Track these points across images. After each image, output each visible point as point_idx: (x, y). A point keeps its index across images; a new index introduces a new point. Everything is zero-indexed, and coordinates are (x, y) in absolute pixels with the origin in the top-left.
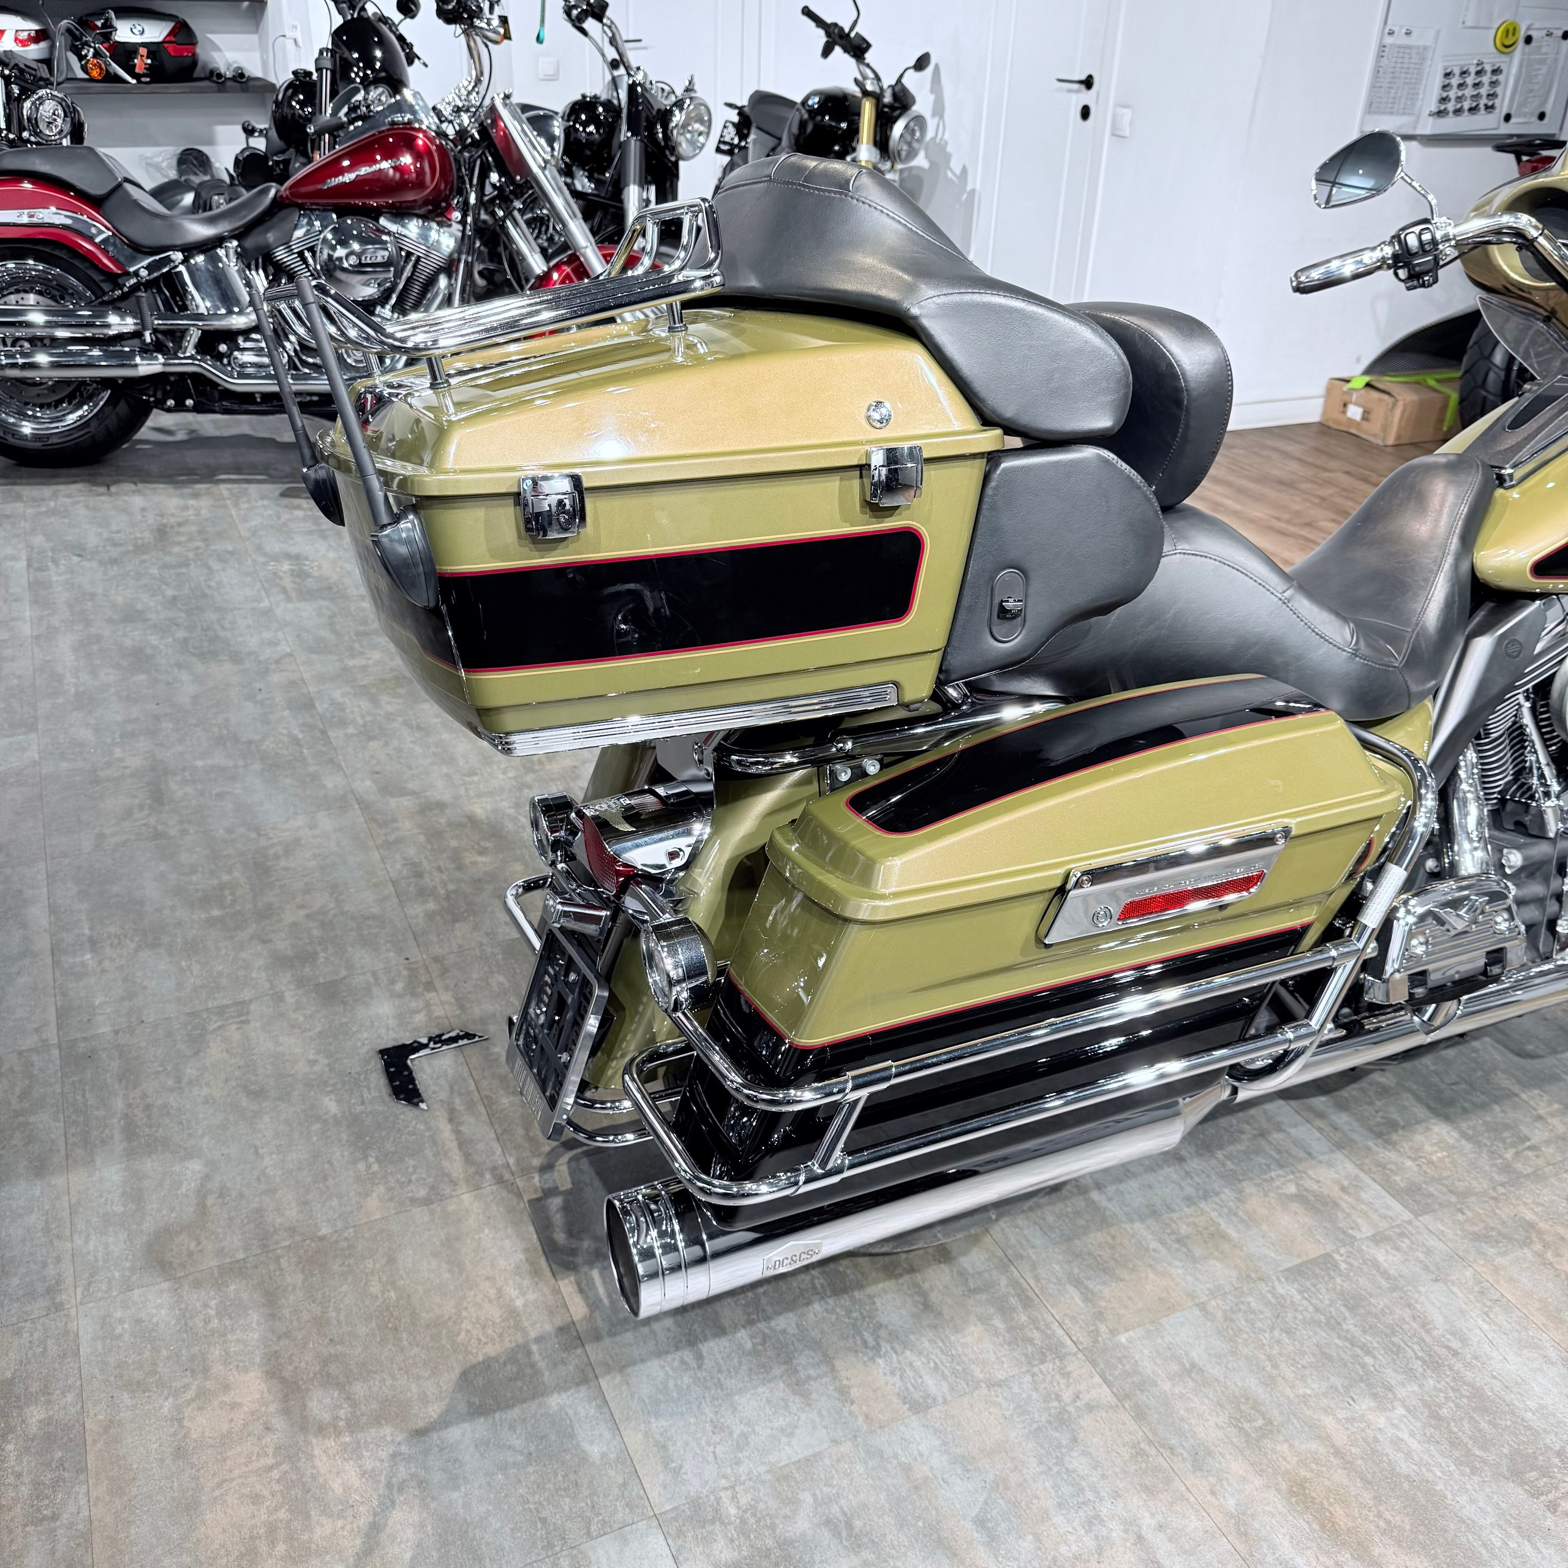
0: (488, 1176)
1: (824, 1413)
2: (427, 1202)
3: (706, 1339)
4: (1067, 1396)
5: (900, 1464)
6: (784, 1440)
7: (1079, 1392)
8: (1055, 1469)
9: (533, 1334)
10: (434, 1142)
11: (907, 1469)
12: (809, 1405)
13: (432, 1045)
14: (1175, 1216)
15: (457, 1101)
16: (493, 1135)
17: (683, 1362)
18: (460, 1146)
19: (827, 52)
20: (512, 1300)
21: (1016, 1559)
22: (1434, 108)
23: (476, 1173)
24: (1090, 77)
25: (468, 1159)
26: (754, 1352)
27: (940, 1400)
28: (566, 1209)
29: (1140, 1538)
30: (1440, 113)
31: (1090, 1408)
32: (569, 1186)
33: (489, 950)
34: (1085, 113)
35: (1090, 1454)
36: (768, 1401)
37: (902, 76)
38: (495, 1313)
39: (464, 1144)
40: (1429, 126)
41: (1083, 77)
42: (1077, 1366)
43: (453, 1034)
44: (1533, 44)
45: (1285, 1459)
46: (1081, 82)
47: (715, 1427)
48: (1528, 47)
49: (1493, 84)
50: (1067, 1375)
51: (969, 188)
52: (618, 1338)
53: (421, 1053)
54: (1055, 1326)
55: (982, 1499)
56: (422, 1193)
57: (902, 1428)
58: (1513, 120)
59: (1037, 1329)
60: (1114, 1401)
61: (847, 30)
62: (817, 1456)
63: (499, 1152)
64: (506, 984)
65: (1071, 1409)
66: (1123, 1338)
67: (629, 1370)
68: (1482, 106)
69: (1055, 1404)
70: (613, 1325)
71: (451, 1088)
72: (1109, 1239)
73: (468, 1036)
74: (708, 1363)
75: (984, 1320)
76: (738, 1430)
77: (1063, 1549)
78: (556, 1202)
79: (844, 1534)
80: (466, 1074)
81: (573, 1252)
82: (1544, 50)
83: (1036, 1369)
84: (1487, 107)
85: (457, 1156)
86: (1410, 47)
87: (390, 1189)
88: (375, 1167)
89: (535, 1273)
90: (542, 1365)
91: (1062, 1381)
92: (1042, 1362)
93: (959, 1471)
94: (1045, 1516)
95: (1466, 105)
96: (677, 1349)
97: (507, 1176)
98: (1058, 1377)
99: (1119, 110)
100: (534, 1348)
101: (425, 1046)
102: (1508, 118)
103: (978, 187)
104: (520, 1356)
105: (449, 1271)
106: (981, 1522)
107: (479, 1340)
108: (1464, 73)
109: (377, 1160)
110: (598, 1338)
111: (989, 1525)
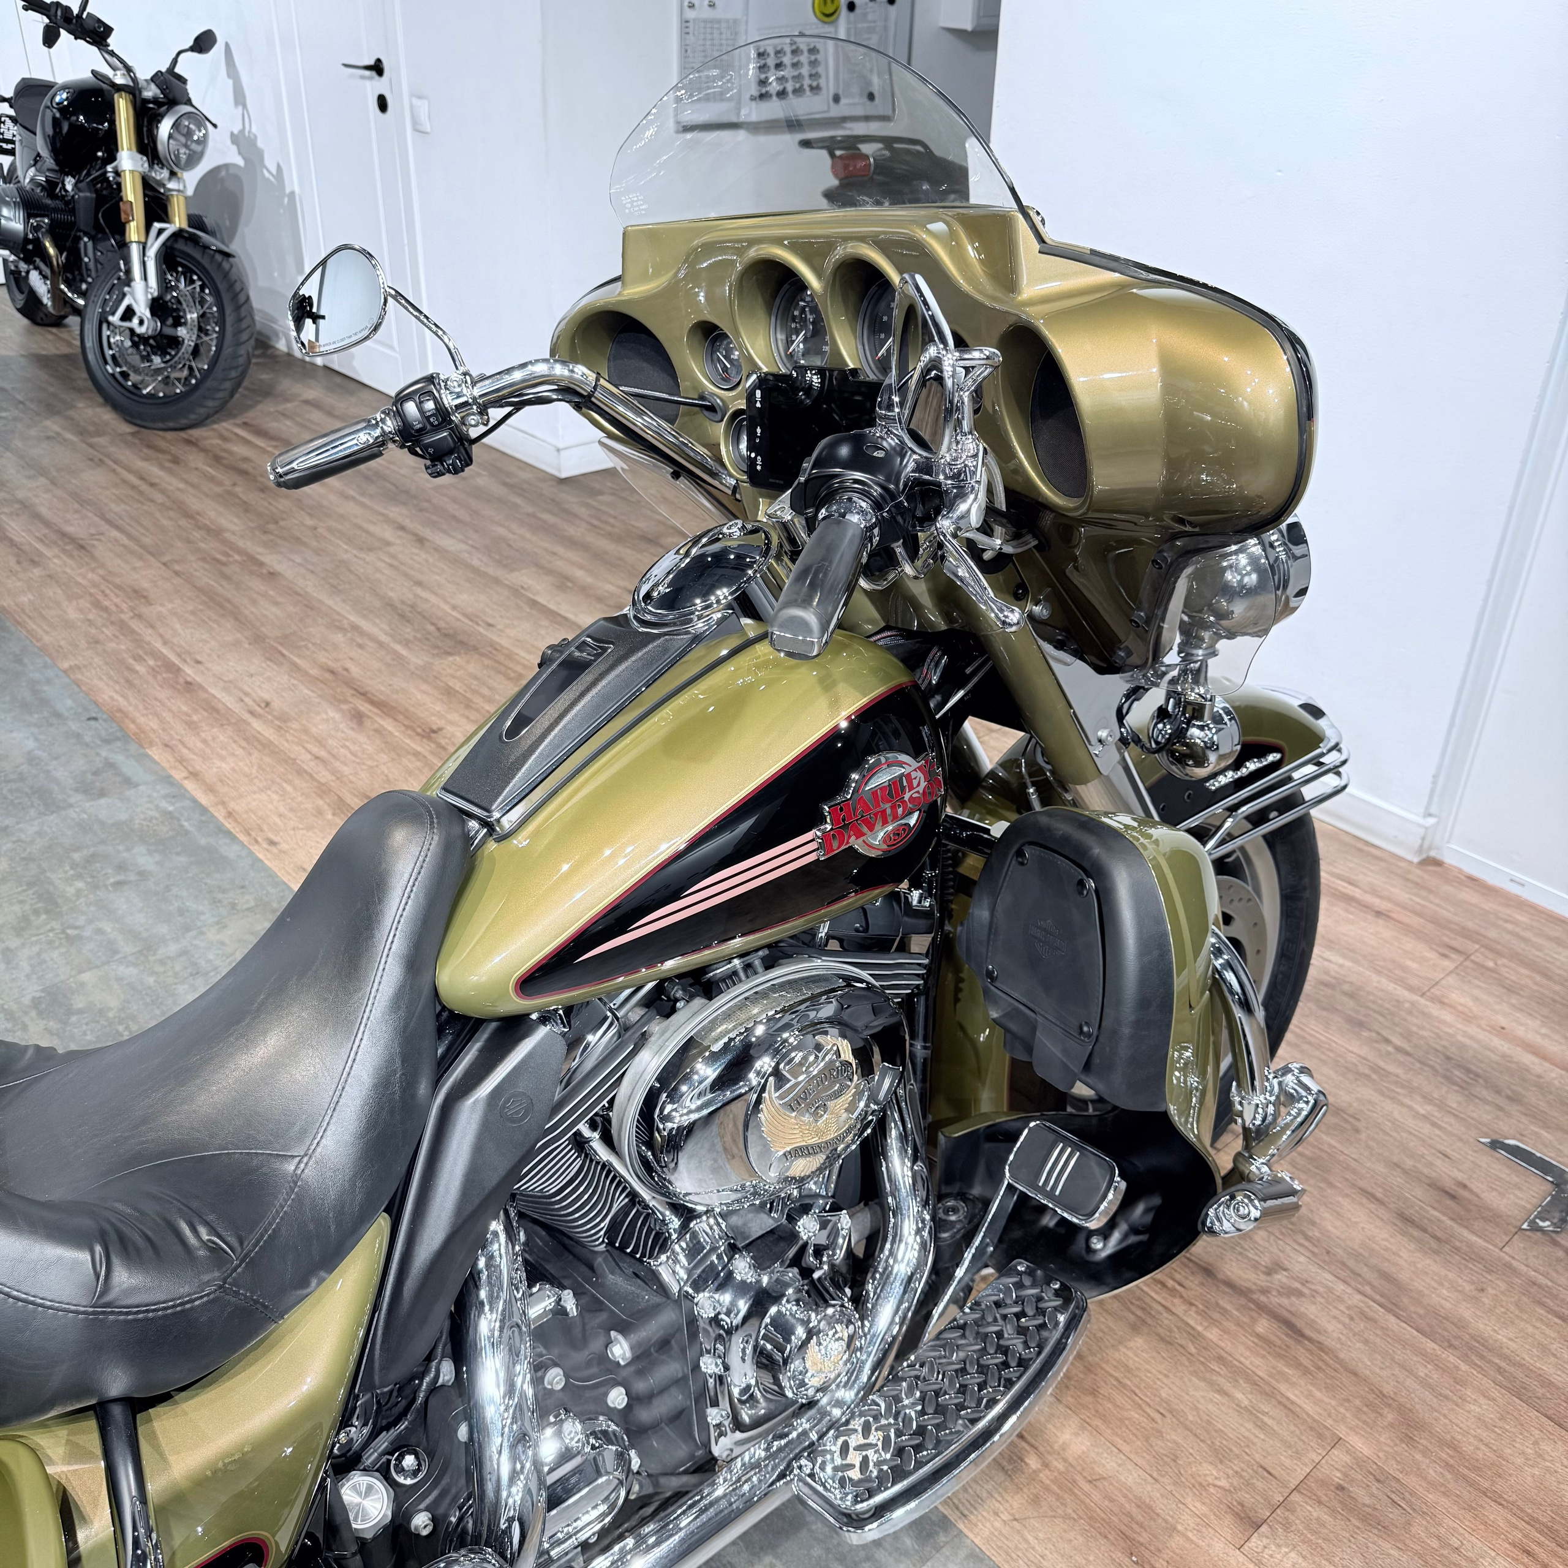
19: (50, 38)
22: (754, 90)
24: (379, 61)
30: (763, 96)
34: (382, 104)
37: (175, 62)
40: (753, 112)
41: (372, 62)
44: (858, 11)
46: (368, 68)
48: (852, 15)
49: (813, 63)
51: (288, 191)
58: (843, 101)
61: (76, 11)
68: (806, 87)
82: (870, 17)
84: (812, 88)
86: (719, 21)
95: (790, 87)
99: (416, 102)
102: (836, 99)
103: (297, 190)
108: (778, 52)
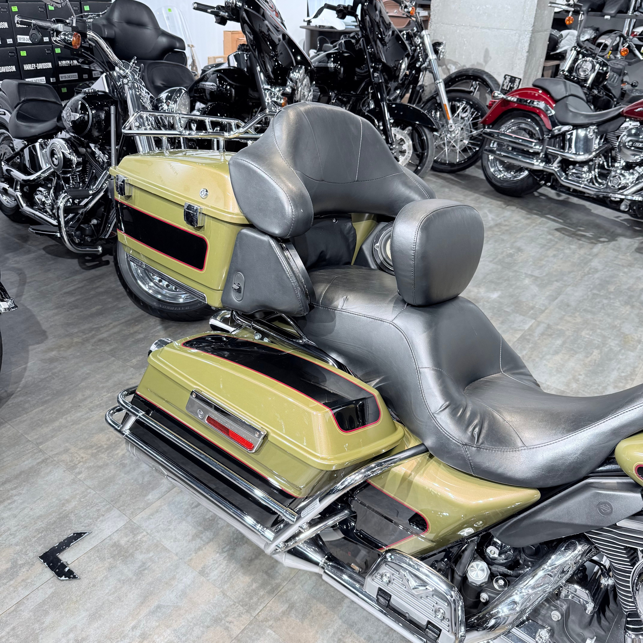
1: (188, 547)
4: (229, 619)
5: (175, 575)
6: (172, 540)
7: (233, 623)
8: (191, 624)
11: (173, 578)
12: (189, 542)
14: (355, 634)
21: (147, 622)
26: (205, 520)
27: (208, 578)
31: (227, 629)
35: (203, 634)
36: (186, 530)
42: (246, 619)
47: (170, 521)
50: (239, 615)
54: (263, 605)
55: (169, 604)
57: (190, 571)
59: (259, 599)
62: (169, 551)
65: (223, 622)
66: (269, 631)
69: (223, 616)
72: (324, 612)
75: (254, 580)
76: (172, 527)
77: (156, 636)
79: (140, 569)
83: (237, 605)
91: (236, 615)
92: (242, 606)
93: (179, 594)
94: (168, 627)
98: (237, 613)
106: (159, 607)
111: (159, 610)
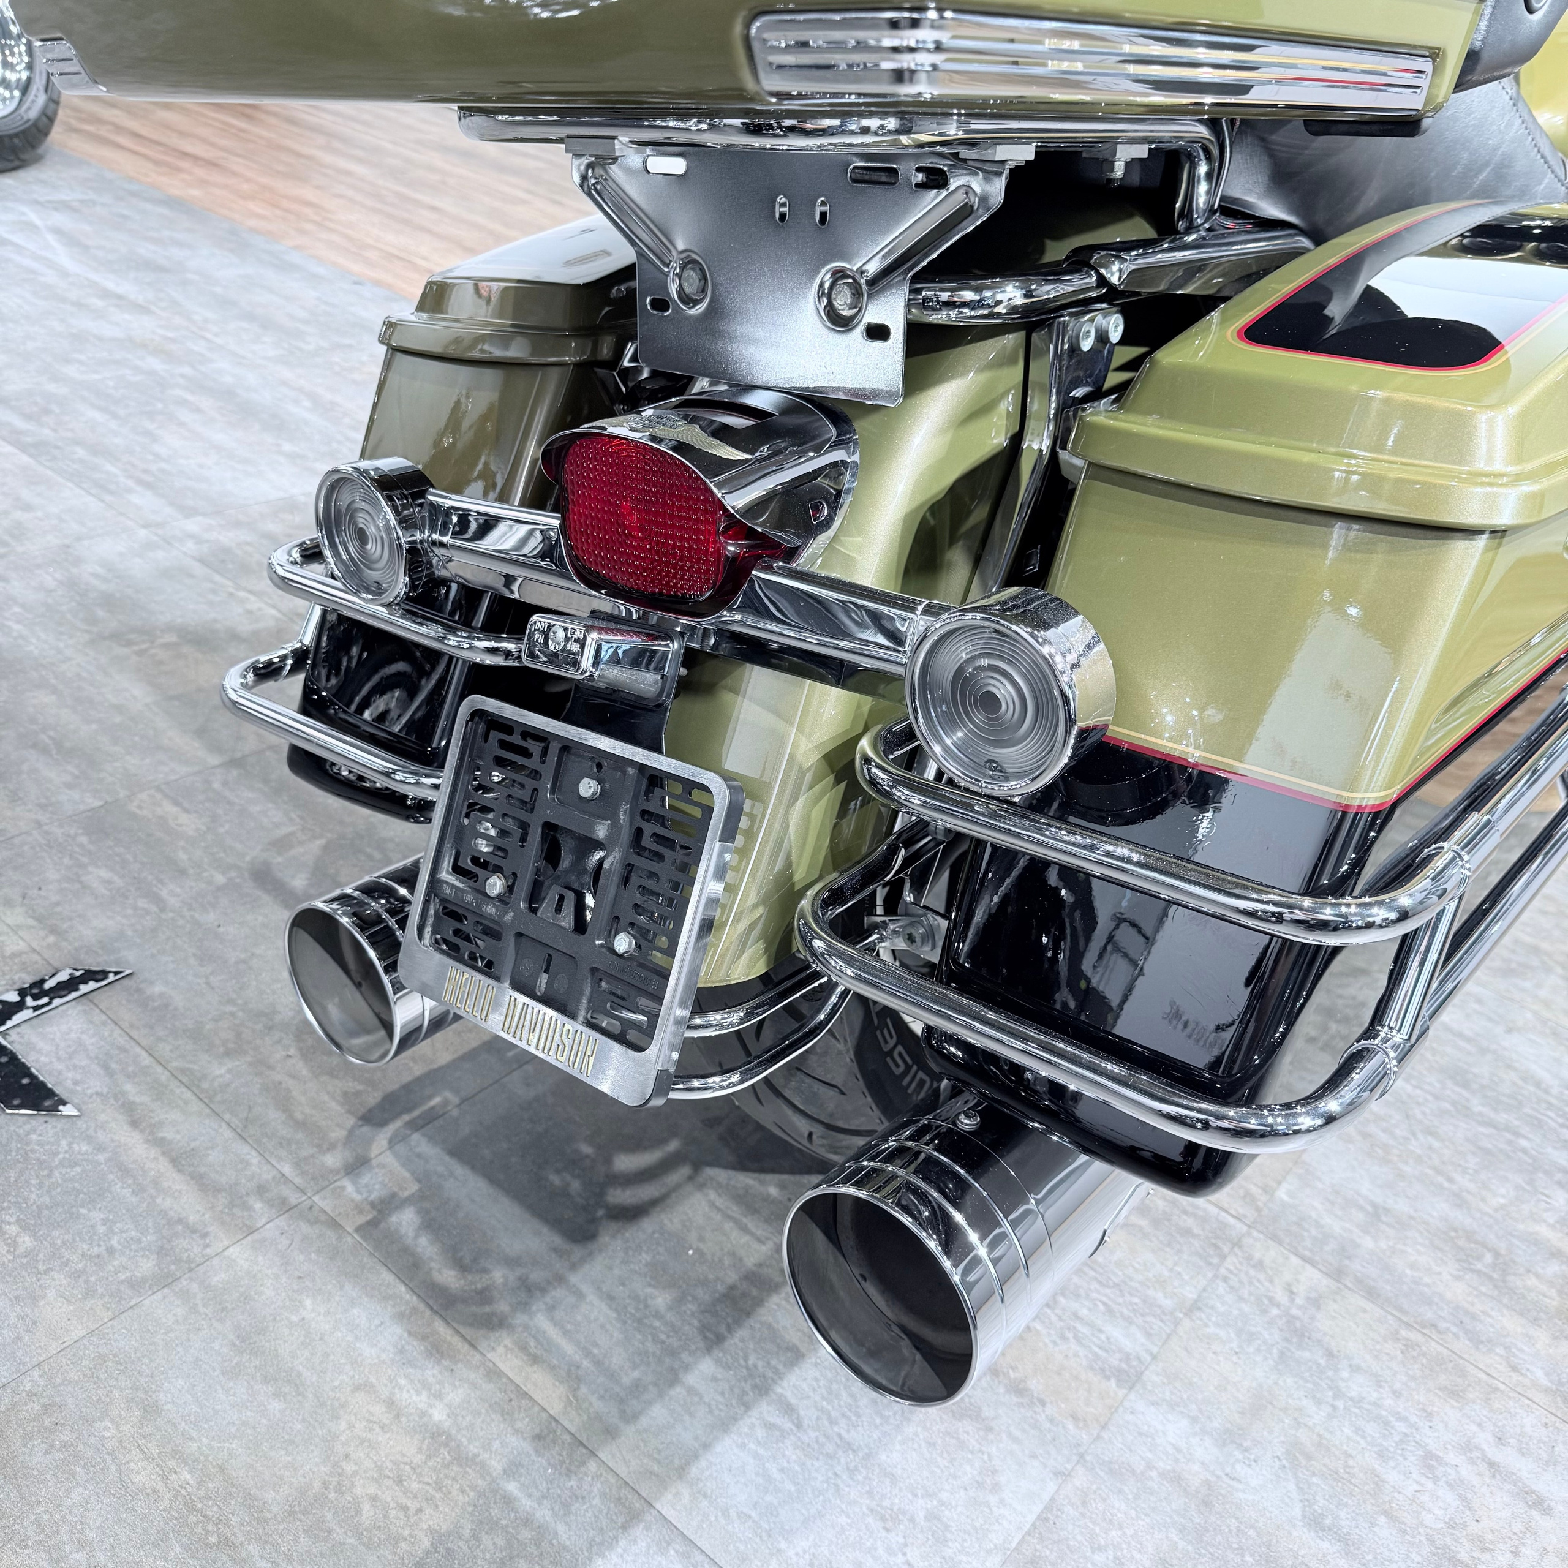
0: (258, 1206)
2: (164, 1281)
3: (780, 1376)
4: (1281, 1297)
5: (1162, 1475)
6: (993, 1500)
7: (1289, 1285)
9: (496, 1465)
10: (124, 1171)
11: (1176, 1479)
12: (990, 1429)
13: (29, 1001)
15: (129, 1087)
16: (228, 1134)
17: (770, 1427)
18: (175, 1162)
20: (423, 1414)
23: (231, 1205)
25: (203, 1184)
27: (1146, 1357)
28: (430, 1225)
29: (1492, 1465)
31: (1315, 1302)
32: (414, 1187)
33: (58, 832)
35: (1359, 1367)
36: (932, 1445)
38: (409, 1448)
39: (178, 1159)
42: (1262, 1249)
43: (63, 976)
45: (1545, 1296)
47: (883, 1519)
50: (1260, 1266)
52: (644, 1421)
53: (18, 1018)
55: (1292, 1487)
56: (147, 1266)
57: (1130, 1418)
60: (1334, 1285)
62: (1053, 1508)
63: (254, 1159)
64: (119, 882)
65: (1294, 1311)
66: (1282, 1194)
67: (694, 1471)
69: (1275, 1311)
70: (622, 1401)
71: (106, 1068)
73: (90, 975)
74: (808, 1414)
76: (920, 1507)
77: (1428, 1519)
78: (406, 1220)
80: (122, 1040)
81: (484, 1296)
83: (1223, 1271)
85: (175, 1181)
87: (77, 1275)
88: (26, 1241)
89: (437, 1351)
90: (543, 1514)
91: (1261, 1276)
92: (1222, 1258)
93: (1238, 1454)
96: (747, 1407)
97: (294, 1198)
98: (1252, 1272)
100: (512, 1487)
101: (20, 1006)
104: (495, 1512)
105: (276, 1395)
106: (1315, 1523)
107: (404, 1508)
109: (25, 1227)
110: (610, 1433)
111: (1328, 1521)
